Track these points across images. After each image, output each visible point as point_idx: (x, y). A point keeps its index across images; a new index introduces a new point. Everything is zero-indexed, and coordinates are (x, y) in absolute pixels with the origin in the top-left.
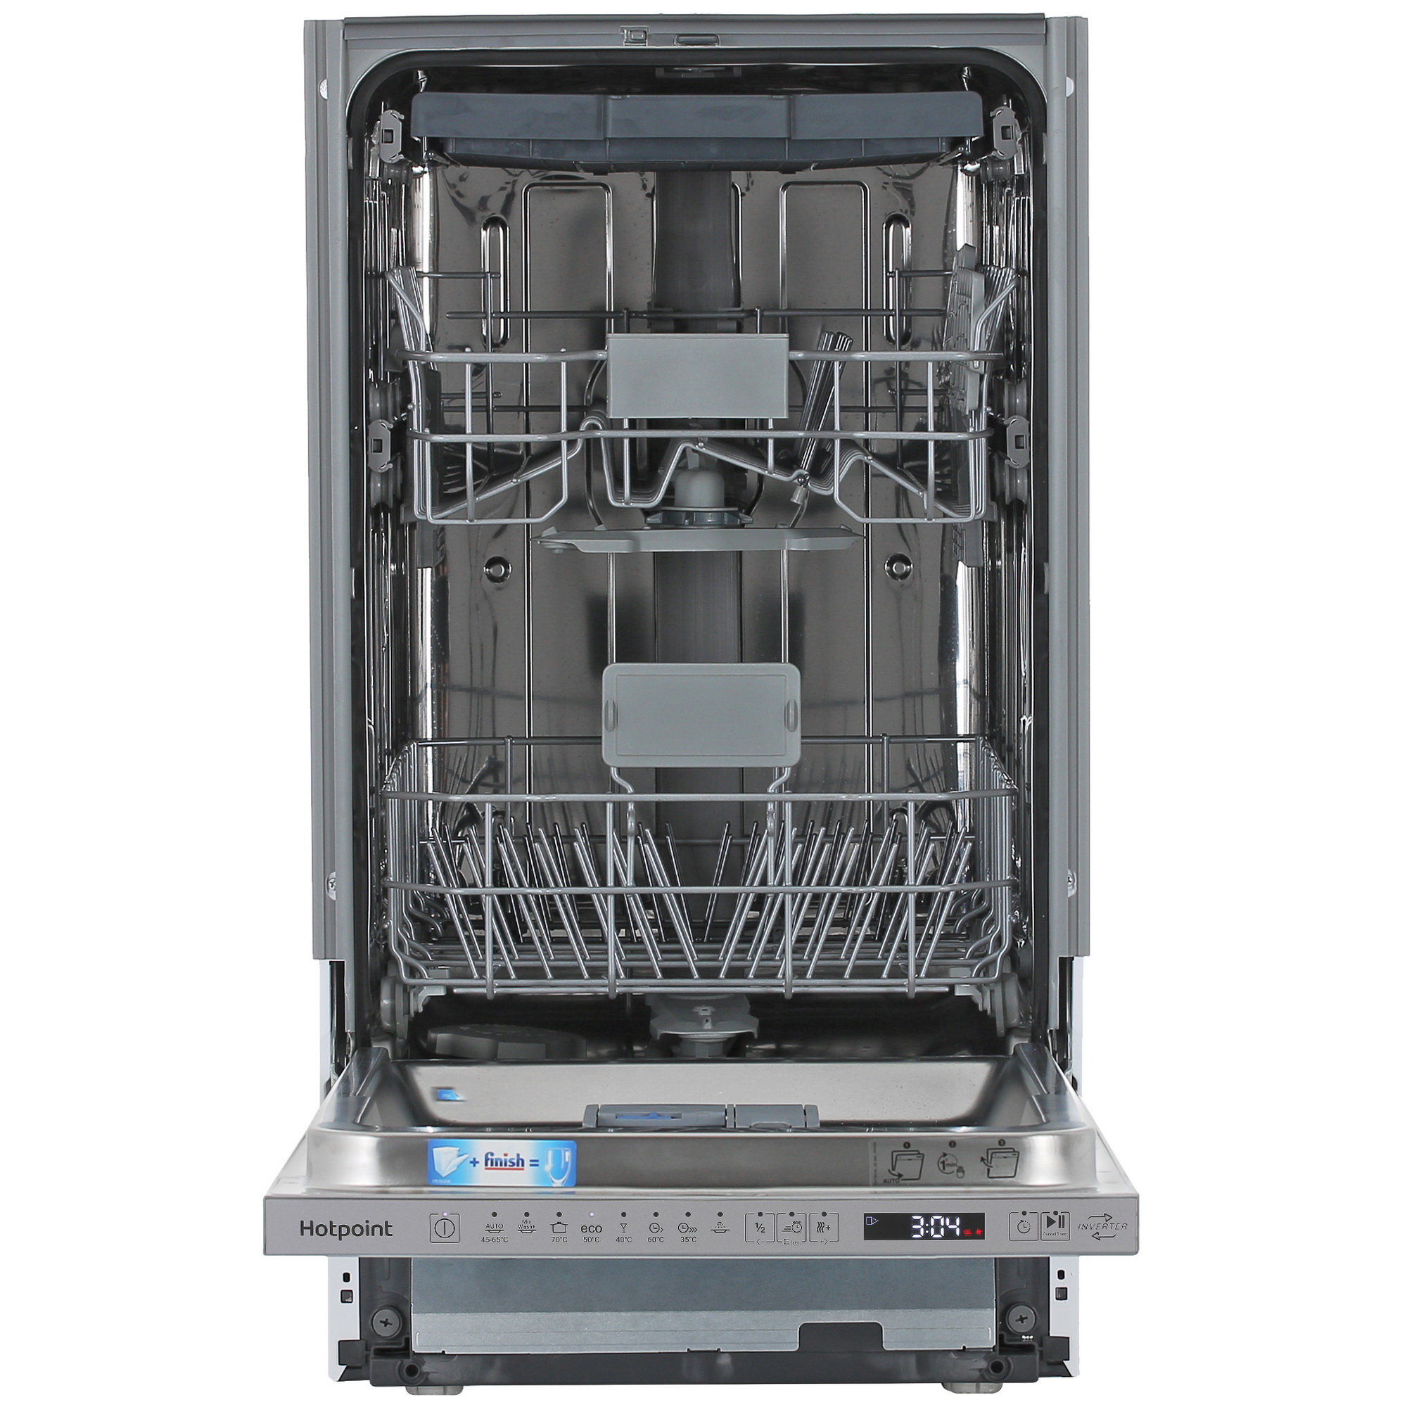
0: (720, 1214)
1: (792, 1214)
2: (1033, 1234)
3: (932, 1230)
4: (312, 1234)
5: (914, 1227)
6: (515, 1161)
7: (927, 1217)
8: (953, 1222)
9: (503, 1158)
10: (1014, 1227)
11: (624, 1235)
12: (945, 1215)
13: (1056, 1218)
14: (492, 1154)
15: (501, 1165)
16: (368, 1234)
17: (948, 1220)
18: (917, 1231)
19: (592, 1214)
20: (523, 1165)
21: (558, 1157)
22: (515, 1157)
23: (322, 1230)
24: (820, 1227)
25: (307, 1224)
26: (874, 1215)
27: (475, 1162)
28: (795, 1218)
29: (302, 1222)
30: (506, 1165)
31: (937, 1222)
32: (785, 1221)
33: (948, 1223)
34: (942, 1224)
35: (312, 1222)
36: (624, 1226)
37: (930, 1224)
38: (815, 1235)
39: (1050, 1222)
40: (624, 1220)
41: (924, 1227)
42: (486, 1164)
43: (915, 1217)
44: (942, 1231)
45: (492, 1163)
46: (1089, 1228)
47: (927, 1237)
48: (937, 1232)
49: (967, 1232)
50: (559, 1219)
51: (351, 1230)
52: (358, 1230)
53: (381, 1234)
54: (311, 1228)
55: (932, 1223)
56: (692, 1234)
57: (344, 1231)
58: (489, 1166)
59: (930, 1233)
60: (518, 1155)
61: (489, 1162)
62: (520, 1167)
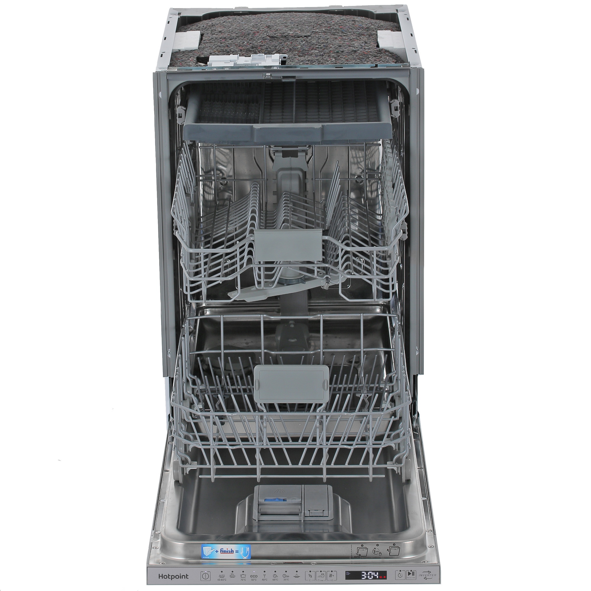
0: (297, 572)
1: (321, 571)
2: (404, 577)
3: (369, 576)
4: (162, 578)
5: (362, 575)
6: (231, 551)
7: (367, 572)
8: (376, 574)
9: (226, 550)
10: (397, 575)
11: (265, 578)
12: (373, 572)
13: (411, 572)
14: (223, 549)
15: (226, 552)
16: (180, 578)
17: (374, 573)
18: (364, 577)
19: (254, 572)
20: (233, 552)
21: (245, 550)
22: (231, 550)
23: (165, 577)
24: (331, 576)
25: (161, 575)
26: (349, 572)
27: (217, 551)
28: (322, 573)
29: (159, 574)
30: (227, 552)
31: (370, 574)
32: (319, 574)
33: (374, 574)
34: (372, 574)
35: (162, 574)
36: (265, 575)
37: (368, 575)
38: (329, 578)
39: (409, 574)
40: (265, 573)
41: (366, 575)
42: (221, 552)
43: (363, 572)
44: (372, 576)
45: (223, 552)
46: (423, 576)
47: (367, 579)
48: (370, 577)
49: (381, 577)
50: (243, 573)
51: (175, 577)
52: (177, 577)
53: (185, 578)
54: (162, 576)
55: (369, 574)
56: (287, 578)
57: (173, 577)
58: (222, 553)
59: (368, 577)
60: (232, 549)
61: (222, 551)
62: (232, 553)
